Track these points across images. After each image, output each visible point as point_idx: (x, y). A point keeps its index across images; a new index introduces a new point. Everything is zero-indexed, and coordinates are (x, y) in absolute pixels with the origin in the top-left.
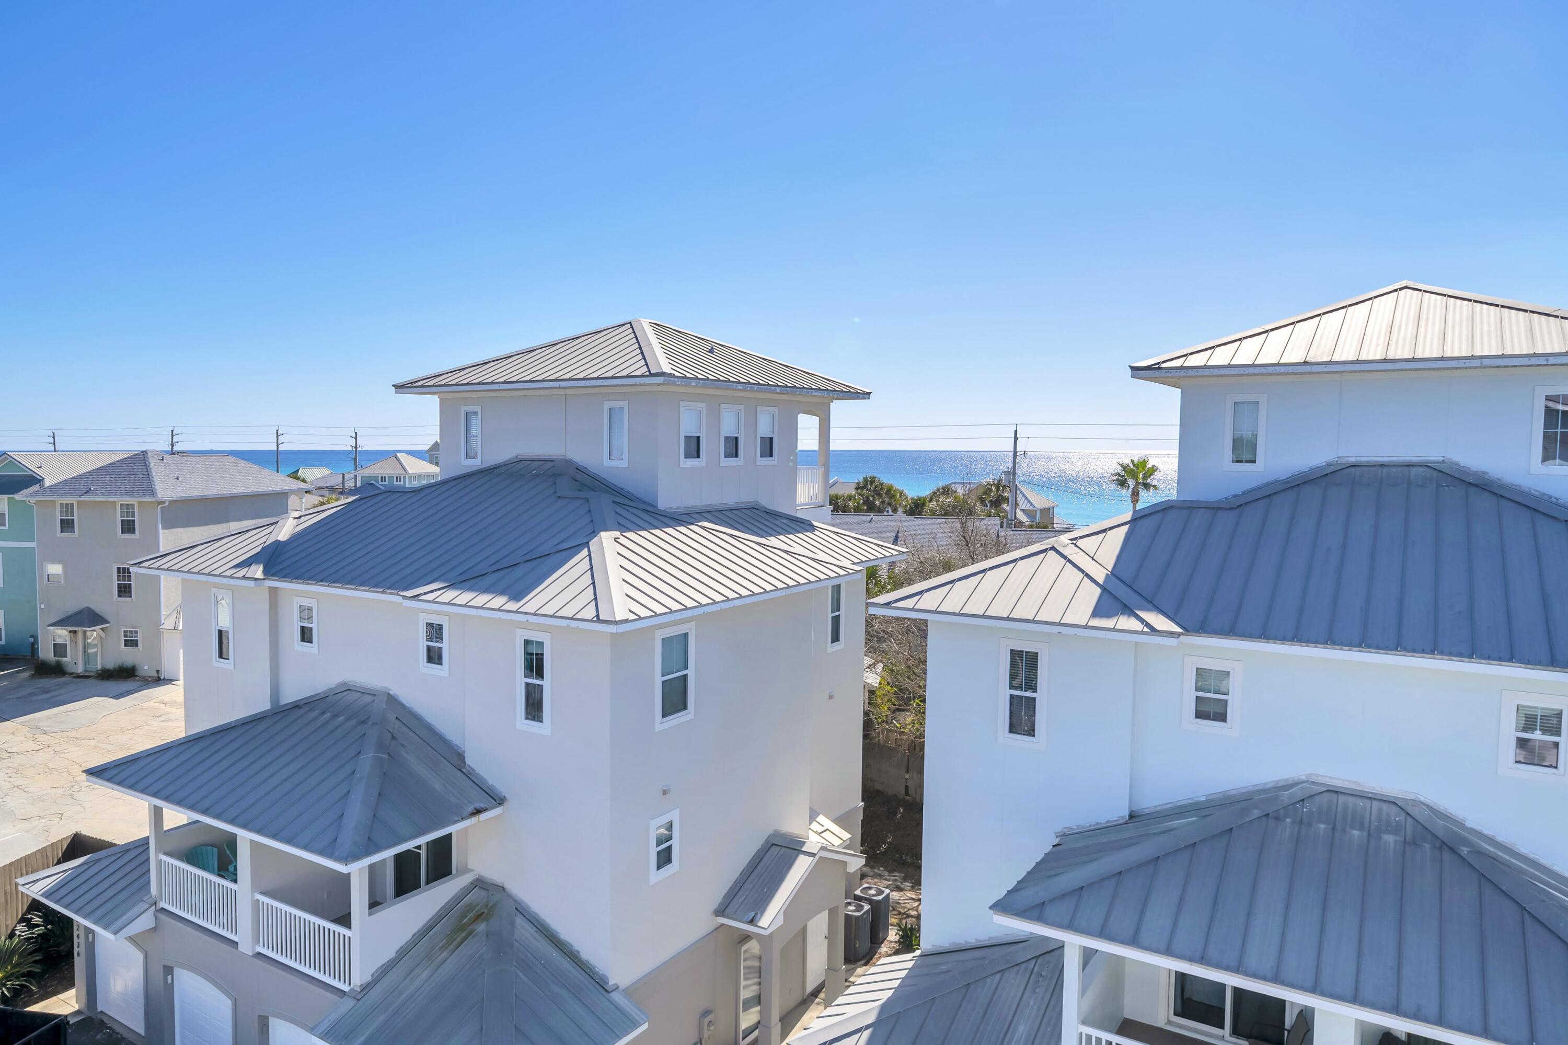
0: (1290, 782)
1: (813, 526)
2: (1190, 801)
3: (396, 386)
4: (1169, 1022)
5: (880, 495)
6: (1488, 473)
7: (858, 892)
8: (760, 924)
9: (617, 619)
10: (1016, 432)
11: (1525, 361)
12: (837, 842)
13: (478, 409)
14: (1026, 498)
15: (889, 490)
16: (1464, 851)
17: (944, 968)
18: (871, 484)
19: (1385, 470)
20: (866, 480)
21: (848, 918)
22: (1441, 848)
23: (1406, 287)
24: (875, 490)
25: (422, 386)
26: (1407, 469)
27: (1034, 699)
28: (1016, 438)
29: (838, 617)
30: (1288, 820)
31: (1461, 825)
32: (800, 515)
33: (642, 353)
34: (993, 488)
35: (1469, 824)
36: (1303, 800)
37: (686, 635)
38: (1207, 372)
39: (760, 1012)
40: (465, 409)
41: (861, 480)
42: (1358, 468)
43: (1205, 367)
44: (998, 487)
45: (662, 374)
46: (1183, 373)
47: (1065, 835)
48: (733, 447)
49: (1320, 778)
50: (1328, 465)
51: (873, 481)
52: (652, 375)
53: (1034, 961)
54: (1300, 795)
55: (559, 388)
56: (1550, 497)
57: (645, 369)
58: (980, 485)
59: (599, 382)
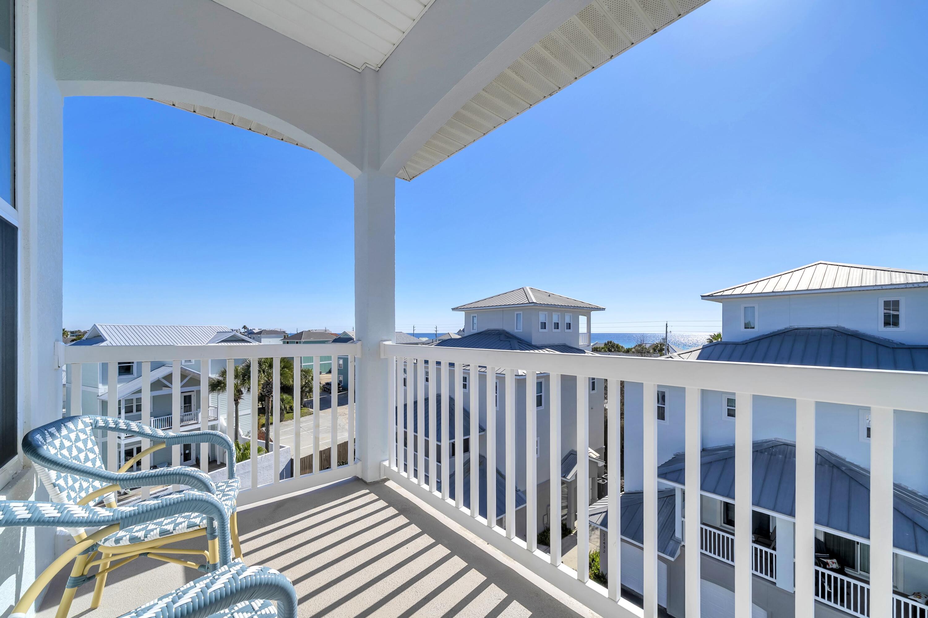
0: (768, 440)
1: (585, 352)
2: (727, 446)
3: (452, 309)
4: (721, 526)
5: (614, 348)
6: (858, 331)
7: (603, 476)
8: (567, 478)
9: (520, 374)
10: (667, 324)
11: (872, 288)
12: (594, 457)
13: (476, 315)
14: (673, 349)
15: (617, 345)
16: (844, 468)
17: (632, 497)
18: (610, 344)
19: (811, 330)
20: (608, 342)
21: (599, 484)
22: (833, 467)
23: (821, 263)
24: (612, 346)
25: (460, 309)
26: (820, 330)
27: (664, 407)
28: (667, 327)
29: (594, 382)
30: (766, 453)
31: (844, 460)
32: (580, 348)
33: (527, 297)
34: (659, 345)
35: (847, 460)
36: (773, 447)
37: (541, 382)
38: (732, 296)
39: (568, 510)
40: (472, 315)
41: (607, 342)
42: (798, 330)
43: (731, 295)
44: (661, 345)
45: (533, 303)
46: (722, 297)
47: (677, 455)
48: (557, 326)
49: (780, 440)
50: (786, 329)
51: (611, 342)
52: (530, 303)
53: (666, 498)
54: (771, 445)
55: (501, 308)
56: (889, 340)
57: (528, 301)
58: (654, 344)
59: (513, 306)
